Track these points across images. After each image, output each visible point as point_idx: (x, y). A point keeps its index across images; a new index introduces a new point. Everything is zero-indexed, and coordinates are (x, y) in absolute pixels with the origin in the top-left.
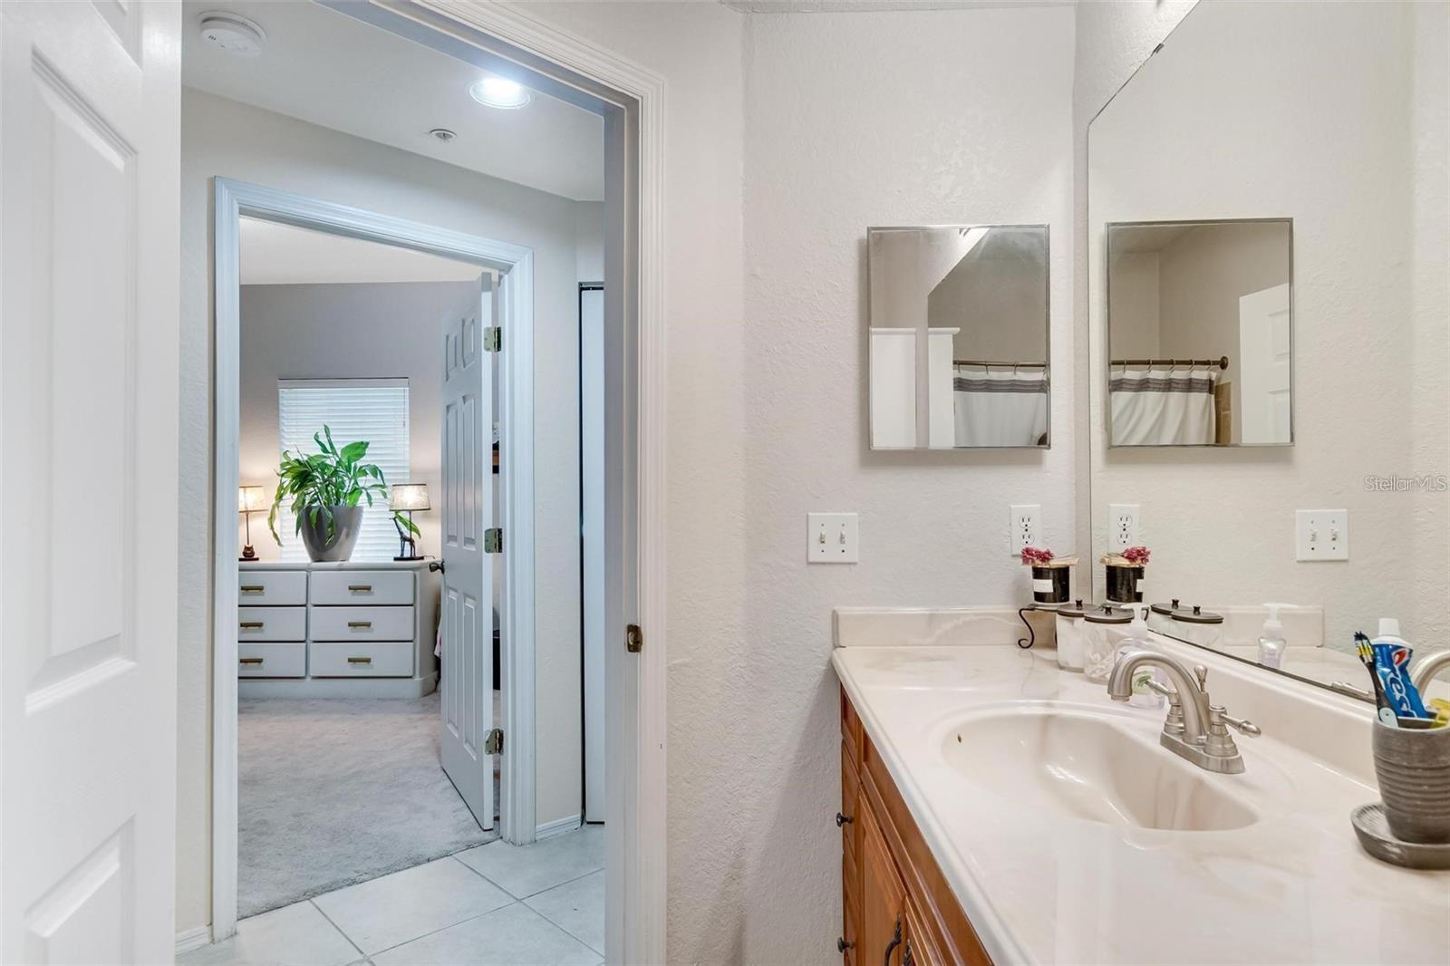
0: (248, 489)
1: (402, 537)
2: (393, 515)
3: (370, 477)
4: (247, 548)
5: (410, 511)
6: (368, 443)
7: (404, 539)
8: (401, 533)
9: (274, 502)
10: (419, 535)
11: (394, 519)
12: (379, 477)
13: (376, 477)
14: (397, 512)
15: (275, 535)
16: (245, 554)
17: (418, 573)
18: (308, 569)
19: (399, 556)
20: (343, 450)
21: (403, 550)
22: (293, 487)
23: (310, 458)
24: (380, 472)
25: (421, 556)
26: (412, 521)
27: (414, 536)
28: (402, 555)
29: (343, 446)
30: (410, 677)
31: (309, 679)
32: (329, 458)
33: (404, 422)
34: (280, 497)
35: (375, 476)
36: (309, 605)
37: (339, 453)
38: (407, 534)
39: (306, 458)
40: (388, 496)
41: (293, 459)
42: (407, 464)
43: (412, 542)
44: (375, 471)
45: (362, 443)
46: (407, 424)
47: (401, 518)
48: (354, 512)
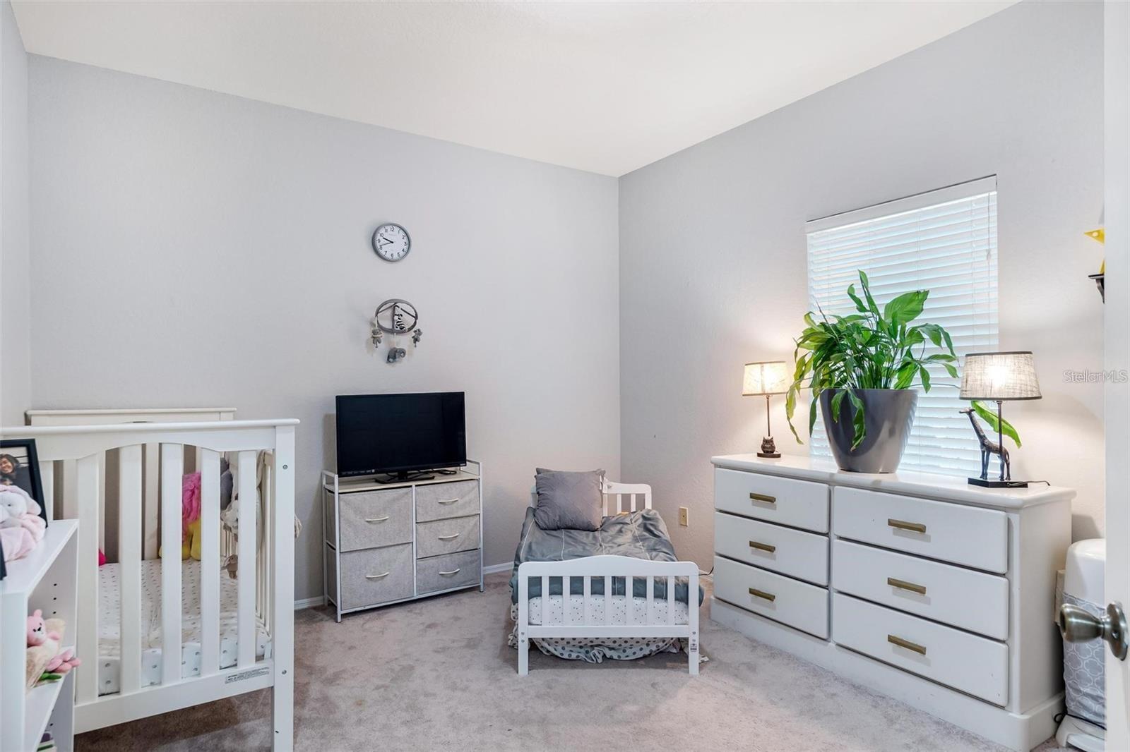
0: (766, 366)
1: (983, 444)
2: (968, 405)
3: (930, 345)
4: (766, 441)
5: (999, 401)
6: (926, 293)
7: (987, 448)
8: (982, 438)
9: (792, 381)
10: (1017, 441)
11: (969, 413)
12: (944, 344)
13: (939, 344)
14: (974, 400)
15: (792, 428)
16: (763, 447)
17: (1015, 518)
18: (830, 482)
19: (978, 477)
20: (888, 307)
21: (985, 466)
22: (815, 361)
23: (842, 321)
24: (947, 336)
25: (1022, 480)
26: (1003, 417)
27: (1008, 443)
28: (984, 474)
29: (888, 301)
30: (1002, 708)
31: (832, 645)
32: (866, 318)
33: (989, 252)
34: (801, 376)
35: (937, 340)
36: (833, 536)
37: (882, 311)
38: (993, 439)
39: (835, 321)
40: (959, 374)
41: (818, 324)
42: (994, 321)
43: (1002, 453)
44: (937, 334)
45: (918, 292)
46: (994, 252)
47: (982, 411)
48: (904, 400)
